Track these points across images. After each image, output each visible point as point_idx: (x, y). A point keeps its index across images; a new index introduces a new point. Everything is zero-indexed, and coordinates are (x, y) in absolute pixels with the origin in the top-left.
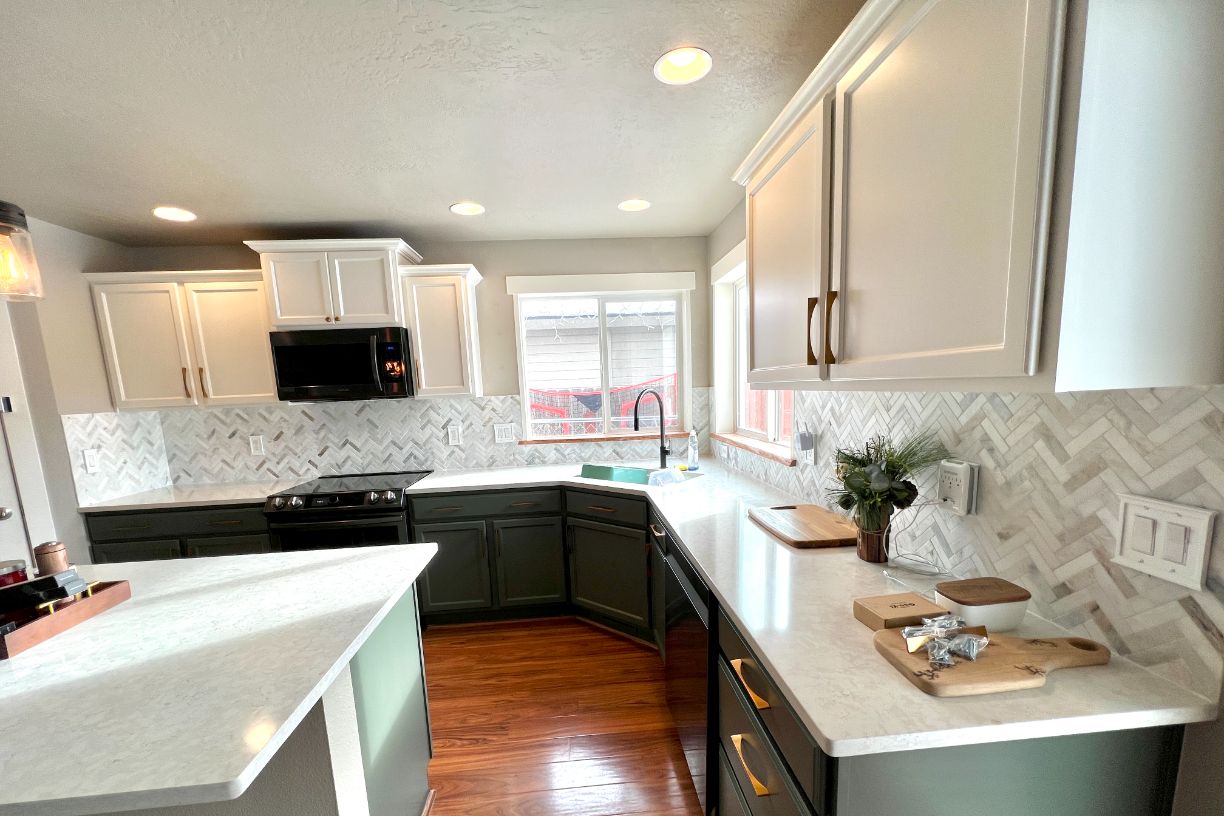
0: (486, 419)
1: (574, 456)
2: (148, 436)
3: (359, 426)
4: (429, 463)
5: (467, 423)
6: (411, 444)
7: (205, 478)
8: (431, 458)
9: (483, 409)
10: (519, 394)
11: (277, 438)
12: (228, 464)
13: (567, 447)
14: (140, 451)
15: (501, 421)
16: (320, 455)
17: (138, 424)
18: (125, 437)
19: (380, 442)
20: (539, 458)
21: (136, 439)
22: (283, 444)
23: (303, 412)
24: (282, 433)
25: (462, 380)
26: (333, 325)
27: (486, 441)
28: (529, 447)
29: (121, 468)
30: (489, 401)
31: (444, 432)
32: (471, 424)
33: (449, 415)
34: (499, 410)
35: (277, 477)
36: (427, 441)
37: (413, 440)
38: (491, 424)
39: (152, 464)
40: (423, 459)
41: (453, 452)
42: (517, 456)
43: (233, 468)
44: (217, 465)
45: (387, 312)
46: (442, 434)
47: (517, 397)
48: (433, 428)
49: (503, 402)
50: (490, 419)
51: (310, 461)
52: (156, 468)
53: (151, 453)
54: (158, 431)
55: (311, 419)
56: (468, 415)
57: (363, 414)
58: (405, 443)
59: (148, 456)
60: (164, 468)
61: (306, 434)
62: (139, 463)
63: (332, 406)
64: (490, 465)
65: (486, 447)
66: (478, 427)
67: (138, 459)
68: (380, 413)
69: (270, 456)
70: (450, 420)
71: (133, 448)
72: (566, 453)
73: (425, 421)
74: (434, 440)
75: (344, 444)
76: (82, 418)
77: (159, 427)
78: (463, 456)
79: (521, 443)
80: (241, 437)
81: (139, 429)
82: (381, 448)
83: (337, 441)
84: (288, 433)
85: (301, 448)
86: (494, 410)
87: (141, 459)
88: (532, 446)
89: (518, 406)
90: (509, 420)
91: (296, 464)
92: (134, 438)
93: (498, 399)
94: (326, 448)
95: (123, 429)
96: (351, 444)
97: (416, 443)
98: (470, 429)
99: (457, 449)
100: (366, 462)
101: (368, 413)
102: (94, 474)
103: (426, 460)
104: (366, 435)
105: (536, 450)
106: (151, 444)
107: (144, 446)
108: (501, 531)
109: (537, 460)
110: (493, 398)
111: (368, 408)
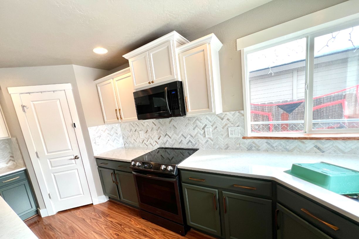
0: (224, 125)
1: (280, 147)
2: (116, 131)
3: (170, 128)
4: (197, 145)
5: (214, 126)
6: (189, 136)
7: (130, 145)
8: (198, 143)
9: (222, 119)
10: (243, 110)
11: (147, 132)
12: (135, 140)
13: (275, 142)
14: (114, 136)
15: (232, 125)
16: (159, 139)
17: (113, 128)
18: (109, 132)
19: (178, 135)
20: (255, 147)
21: (112, 133)
22: (148, 135)
23: (153, 122)
24: (147, 130)
25: (209, 105)
26: (152, 85)
27: (224, 136)
28: (249, 140)
29: (107, 142)
30: (226, 114)
31: (203, 131)
32: (216, 127)
33: (206, 123)
34: (231, 120)
35: (147, 146)
36: (196, 135)
37: (190, 134)
38: (226, 127)
39: (118, 140)
40: (194, 143)
41: (207, 141)
42: (241, 145)
43: (136, 142)
44: (133, 141)
45: (171, 74)
46: (202, 132)
47: (242, 112)
48: (198, 129)
49: (234, 115)
50: (226, 125)
51: (156, 141)
52: (119, 141)
53: (117, 137)
54: (119, 129)
55: (155, 125)
56: (215, 122)
57: (172, 122)
58: (187, 136)
59: (116, 138)
60: (121, 141)
61: (154, 131)
62: (113, 140)
63: (161, 120)
64: (226, 149)
65: (223, 139)
66: (220, 128)
67: (113, 139)
68: (177, 122)
69: (145, 139)
70: (206, 125)
71: (111, 135)
72: (274, 145)
73: (195, 126)
74: (199, 134)
75: (166, 135)
76: (95, 128)
77: (120, 128)
78: (212, 143)
79: (244, 138)
80: (137, 132)
81: (113, 129)
82: (178, 137)
83: (163, 134)
84: (149, 130)
85: (153, 136)
86: (228, 119)
87: (114, 139)
88: (251, 140)
89: (243, 117)
90: (237, 125)
91: (152, 142)
92: (111, 132)
93: (230, 113)
94: (160, 136)
95: (108, 130)
96: (168, 135)
97: (192, 136)
98: (216, 130)
99: (209, 140)
100: (173, 143)
101: (173, 123)
102: (98, 145)
103: (196, 144)
104: (173, 132)
105: (253, 143)
106: (117, 133)
107: (115, 134)
108: (227, 198)
109: (254, 148)
110: (228, 113)
111: (173, 120)
